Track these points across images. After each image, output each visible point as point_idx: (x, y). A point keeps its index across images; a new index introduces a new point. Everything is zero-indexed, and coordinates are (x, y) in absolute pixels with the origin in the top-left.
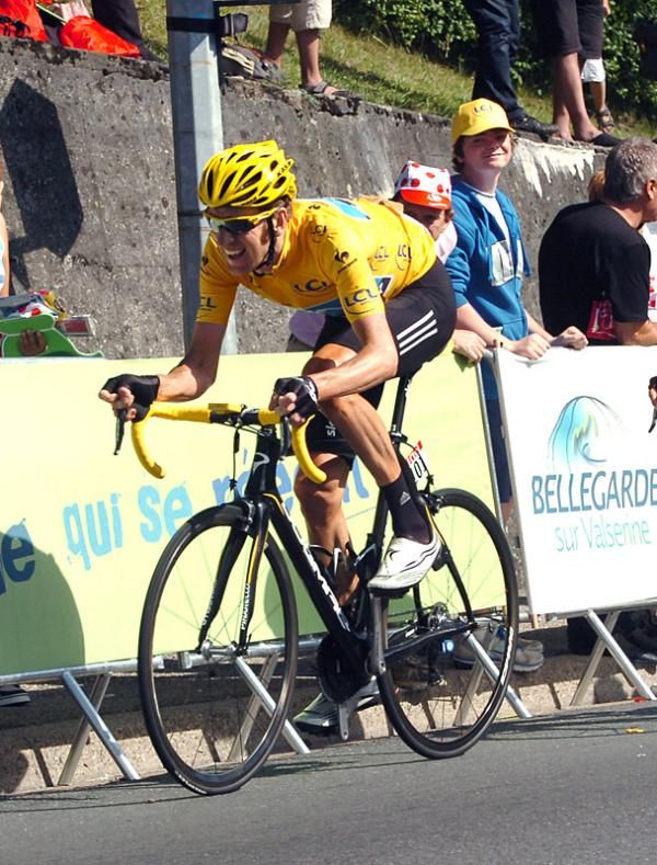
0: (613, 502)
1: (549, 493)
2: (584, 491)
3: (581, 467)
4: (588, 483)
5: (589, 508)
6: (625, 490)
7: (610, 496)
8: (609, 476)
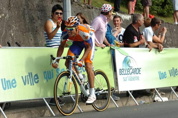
0: (133, 73)
1: (122, 72)
2: (128, 71)
3: (128, 67)
4: (129, 70)
5: (129, 74)
6: (135, 71)
7: (132, 72)
8: (132, 69)
